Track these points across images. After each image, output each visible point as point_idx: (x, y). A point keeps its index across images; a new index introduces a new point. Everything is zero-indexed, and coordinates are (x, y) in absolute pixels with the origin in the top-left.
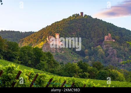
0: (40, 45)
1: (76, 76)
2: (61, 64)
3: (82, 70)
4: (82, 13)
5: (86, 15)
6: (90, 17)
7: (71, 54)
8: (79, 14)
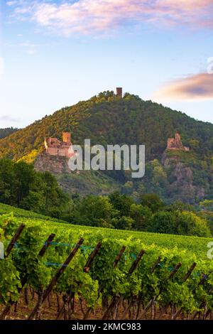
0: (29, 158)
1: (105, 224)
2: (73, 197)
3: (117, 212)
4: (119, 90)
5: (127, 94)
6: (137, 98)
7: (95, 176)
8: (112, 92)
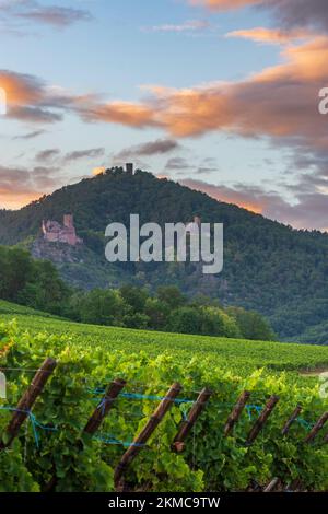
0: (23, 245)
1: (115, 322)
2: (77, 290)
3: (130, 307)
4: (130, 166)
5: (138, 171)
6: (150, 175)
7: (100, 266)
8: (121, 168)
